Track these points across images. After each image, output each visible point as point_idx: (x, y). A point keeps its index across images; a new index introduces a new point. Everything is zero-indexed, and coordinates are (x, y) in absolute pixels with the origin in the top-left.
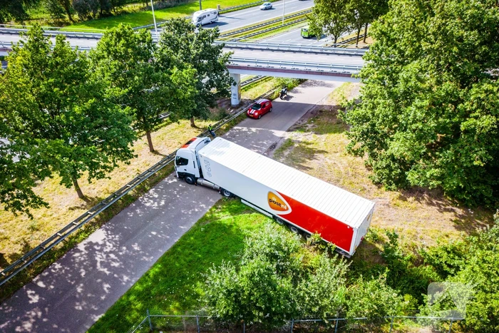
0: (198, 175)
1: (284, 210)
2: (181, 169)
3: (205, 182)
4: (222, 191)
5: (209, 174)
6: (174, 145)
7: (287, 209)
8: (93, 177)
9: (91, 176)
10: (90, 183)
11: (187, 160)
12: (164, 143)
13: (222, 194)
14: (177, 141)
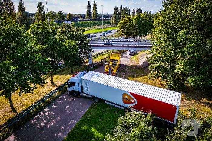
0: (80, 91)
1: (132, 103)
2: (71, 89)
3: (84, 95)
4: (94, 98)
5: (87, 90)
6: (64, 81)
7: (135, 102)
8: (23, 92)
9: (21, 91)
10: (20, 95)
11: (75, 83)
12: (58, 80)
13: (94, 100)
14: (65, 79)
